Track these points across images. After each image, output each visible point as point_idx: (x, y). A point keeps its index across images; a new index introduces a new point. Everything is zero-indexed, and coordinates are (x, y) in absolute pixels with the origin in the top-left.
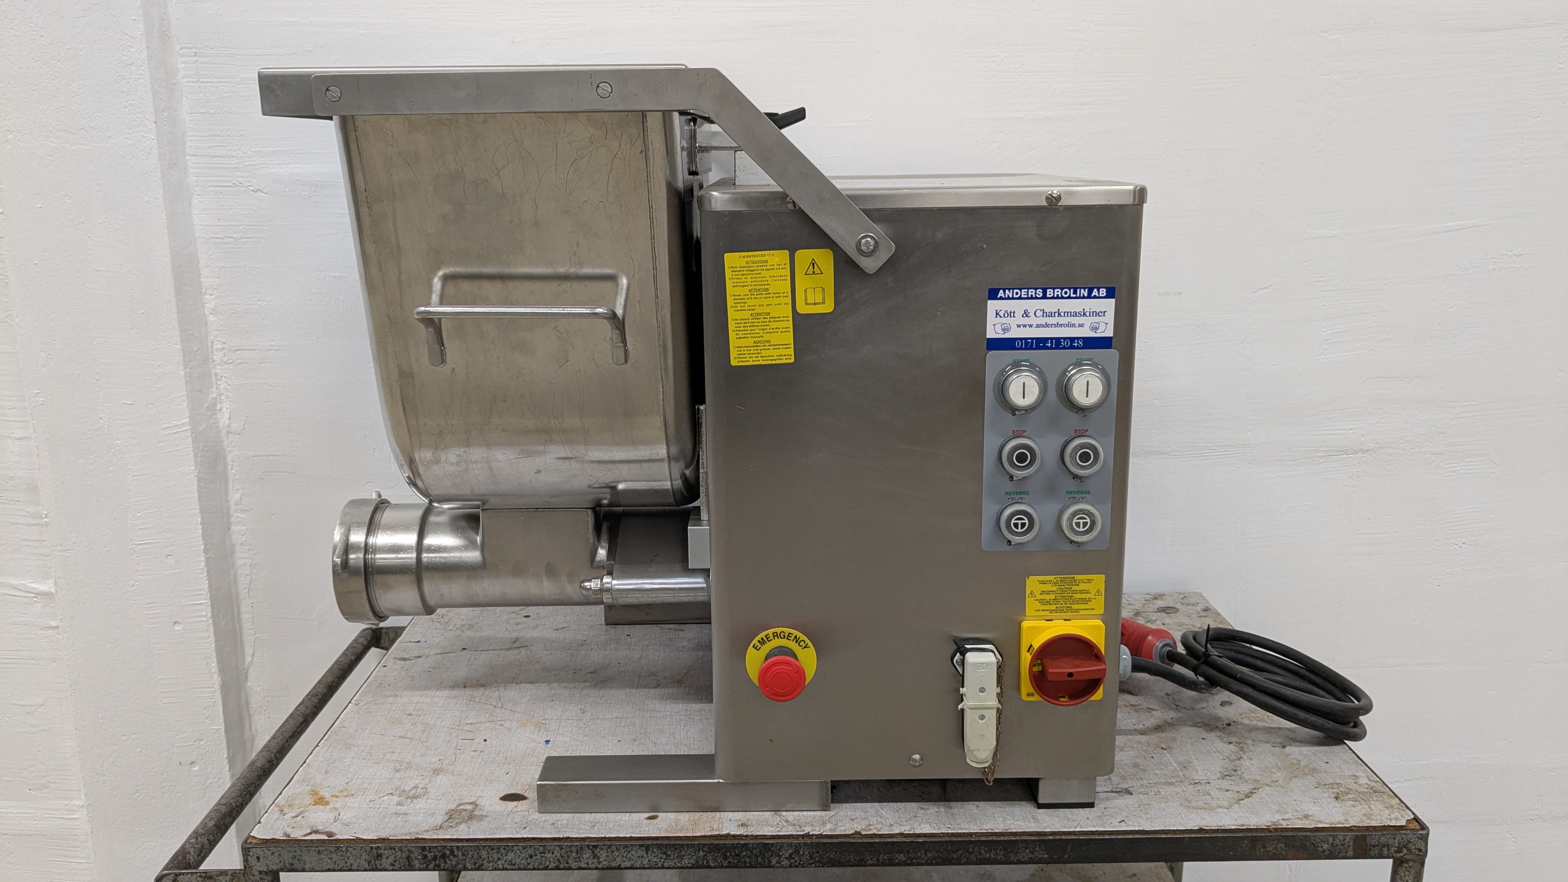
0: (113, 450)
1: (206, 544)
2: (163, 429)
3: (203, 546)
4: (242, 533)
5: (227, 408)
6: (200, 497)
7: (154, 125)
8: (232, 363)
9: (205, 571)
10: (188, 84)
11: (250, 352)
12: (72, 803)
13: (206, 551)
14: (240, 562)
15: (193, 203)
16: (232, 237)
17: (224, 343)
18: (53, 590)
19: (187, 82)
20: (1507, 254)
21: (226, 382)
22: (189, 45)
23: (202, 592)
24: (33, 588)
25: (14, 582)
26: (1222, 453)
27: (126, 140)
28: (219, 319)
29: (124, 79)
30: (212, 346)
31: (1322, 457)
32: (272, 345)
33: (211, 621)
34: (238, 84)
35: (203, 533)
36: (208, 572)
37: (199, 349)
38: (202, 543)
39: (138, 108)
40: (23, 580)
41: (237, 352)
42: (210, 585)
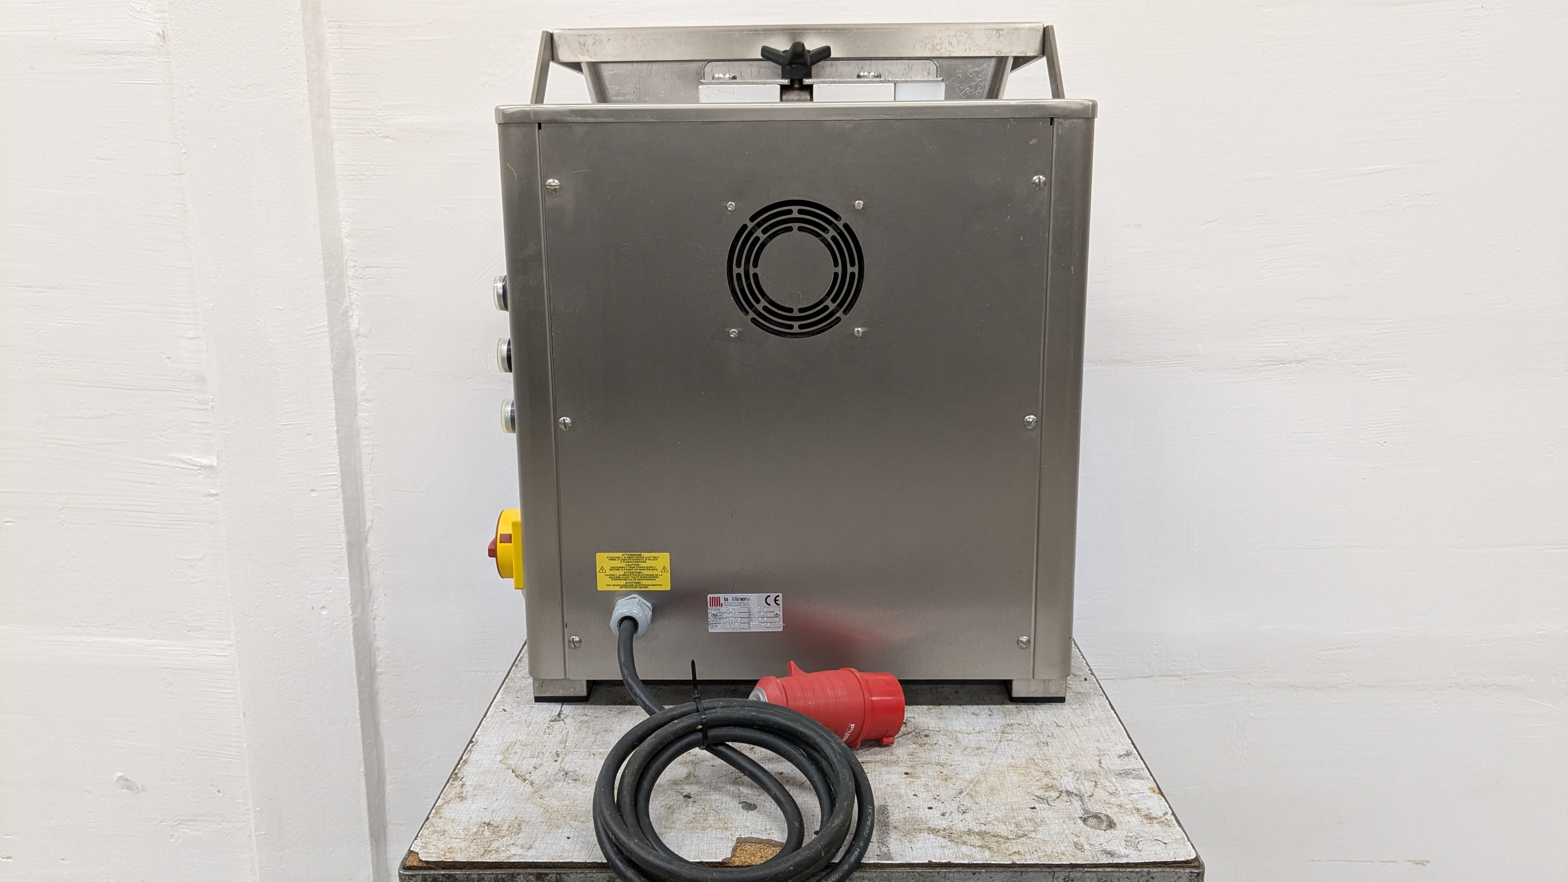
0: (267, 347)
1: (338, 426)
2: (307, 330)
3: (336, 427)
4: (367, 419)
5: (357, 315)
6: (334, 388)
7: (307, 83)
8: (362, 278)
9: (337, 447)
10: (333, 50)
11: (377, 269)
12: (222, 643)
13: (338, 431)
14: (364, 443)
15: (335, 147)
16: (364, 175)
17: (356, 261)
18: (215, 464)
19: (332, 49)
20: (1419, 194)
21: (357, 294)
22: (335, 19)
23: (334, 465)
24: (197, 462)
25: (183, 457)
26: (1176, 362)
27: (285, 95)
28: (352, 241)
29: (284, 45)
30: (346, 264)
31: (1262, 366)
32: (394, 264)
33: (341, 489)
34: (372, 51)
35: (336, 416)
36: (340, 449)
37: (336, 265)
38: (335, 424)
39: (295, 69)
40: (191, 455)
41: (366, 269)
42: (341, 459)
